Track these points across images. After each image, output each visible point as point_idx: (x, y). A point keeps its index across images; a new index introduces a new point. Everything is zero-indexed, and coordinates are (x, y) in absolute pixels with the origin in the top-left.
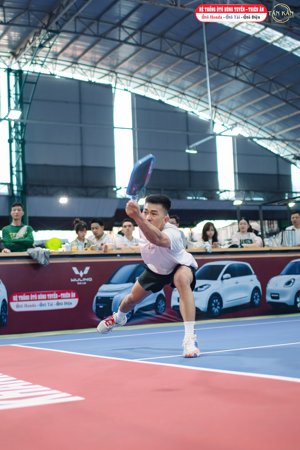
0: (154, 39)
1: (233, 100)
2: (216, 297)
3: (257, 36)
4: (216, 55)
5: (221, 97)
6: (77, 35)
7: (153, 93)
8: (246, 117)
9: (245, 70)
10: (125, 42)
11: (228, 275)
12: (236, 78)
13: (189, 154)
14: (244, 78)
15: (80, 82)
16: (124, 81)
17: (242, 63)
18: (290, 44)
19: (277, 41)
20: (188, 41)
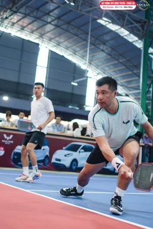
0: (65, 24)
1: (100, 61)
2: (75, 161)
3: (116, 31)
4: (94, 37)
5: (94, 59)
6: (26, 15)
7: (60, 51)
8: (105, 70)
9: (108, 47)
10: (50, 23)
11: (83, 150)
12: (103, 51)
13: (73, 85)
14: (106, 51)
15: (24, 39)
16: (46, 43)
17: (107, 44)
18: (132, 38)
19: (126, 36)
20: (81, 28)
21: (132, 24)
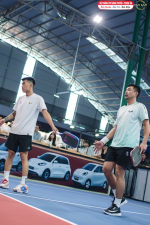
0: (54, 37)
1: (83, 77)
2: (48, 170)
3: (103, 51)
4: (82, 54)
5: (78, 75)
6: (18, 24)
7: (46, 63)
8: (87, 87)
9: (93, 65)
10: (40, 34)
11: (56, 161)
12: (88, 68)
13: (55, 97)
14: (91, 69)
15: (13, 47)
16: (34, 53)
17: (93, 61)
18: (117, 59)
19: (111, 56)
20: (70, 43)
21: (119, 45)
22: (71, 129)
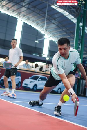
0: (32, 7)
1: (51, 29)
2: (36, 85)
3: (62, 13)
4: (49, 15)
5: (48, 28)
6: (10, 1)
7: (29, 23)
8: (54, 35)
9: (57, 22)
10: (24, 6)
11: (40, 80)
12: (54, 23)
13: (36, 43)
14: (56, 24)
15: (9, 15)
16: (22, 18)
17: (56, 20)
18: (71, 17)
19: (67, 15)
20: (42, 10)
21: (71, 9)
22: (47, 60)
